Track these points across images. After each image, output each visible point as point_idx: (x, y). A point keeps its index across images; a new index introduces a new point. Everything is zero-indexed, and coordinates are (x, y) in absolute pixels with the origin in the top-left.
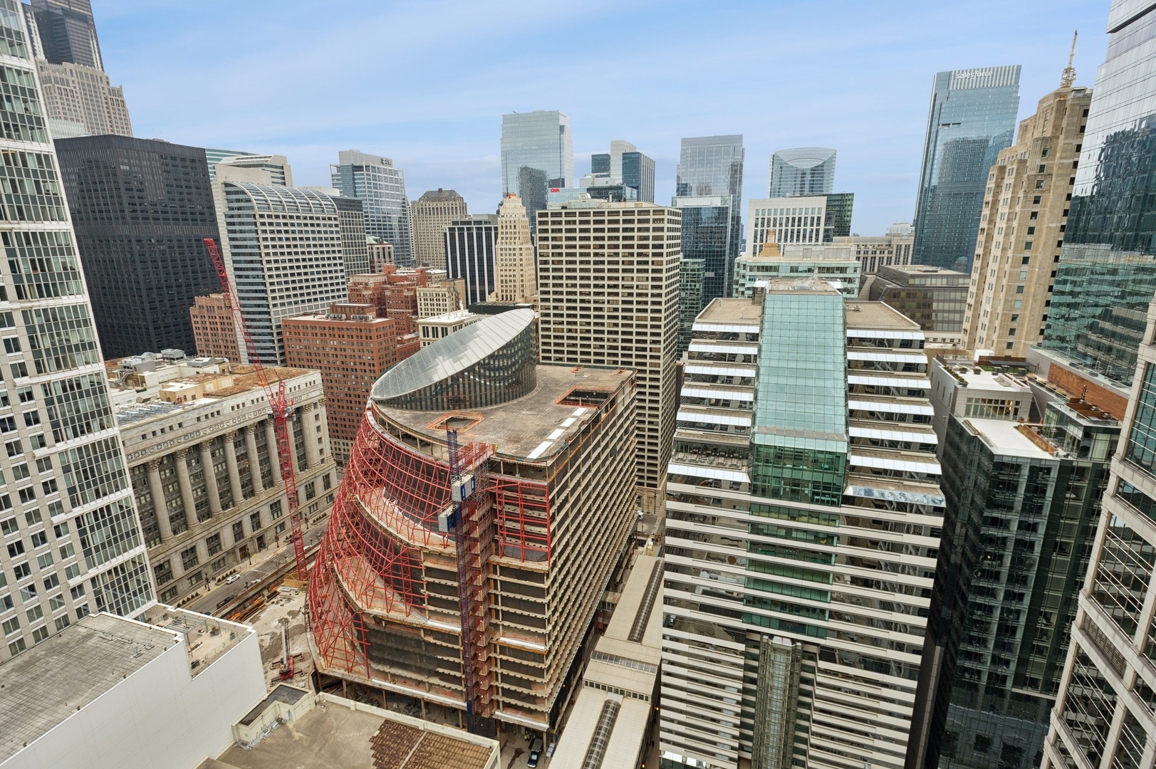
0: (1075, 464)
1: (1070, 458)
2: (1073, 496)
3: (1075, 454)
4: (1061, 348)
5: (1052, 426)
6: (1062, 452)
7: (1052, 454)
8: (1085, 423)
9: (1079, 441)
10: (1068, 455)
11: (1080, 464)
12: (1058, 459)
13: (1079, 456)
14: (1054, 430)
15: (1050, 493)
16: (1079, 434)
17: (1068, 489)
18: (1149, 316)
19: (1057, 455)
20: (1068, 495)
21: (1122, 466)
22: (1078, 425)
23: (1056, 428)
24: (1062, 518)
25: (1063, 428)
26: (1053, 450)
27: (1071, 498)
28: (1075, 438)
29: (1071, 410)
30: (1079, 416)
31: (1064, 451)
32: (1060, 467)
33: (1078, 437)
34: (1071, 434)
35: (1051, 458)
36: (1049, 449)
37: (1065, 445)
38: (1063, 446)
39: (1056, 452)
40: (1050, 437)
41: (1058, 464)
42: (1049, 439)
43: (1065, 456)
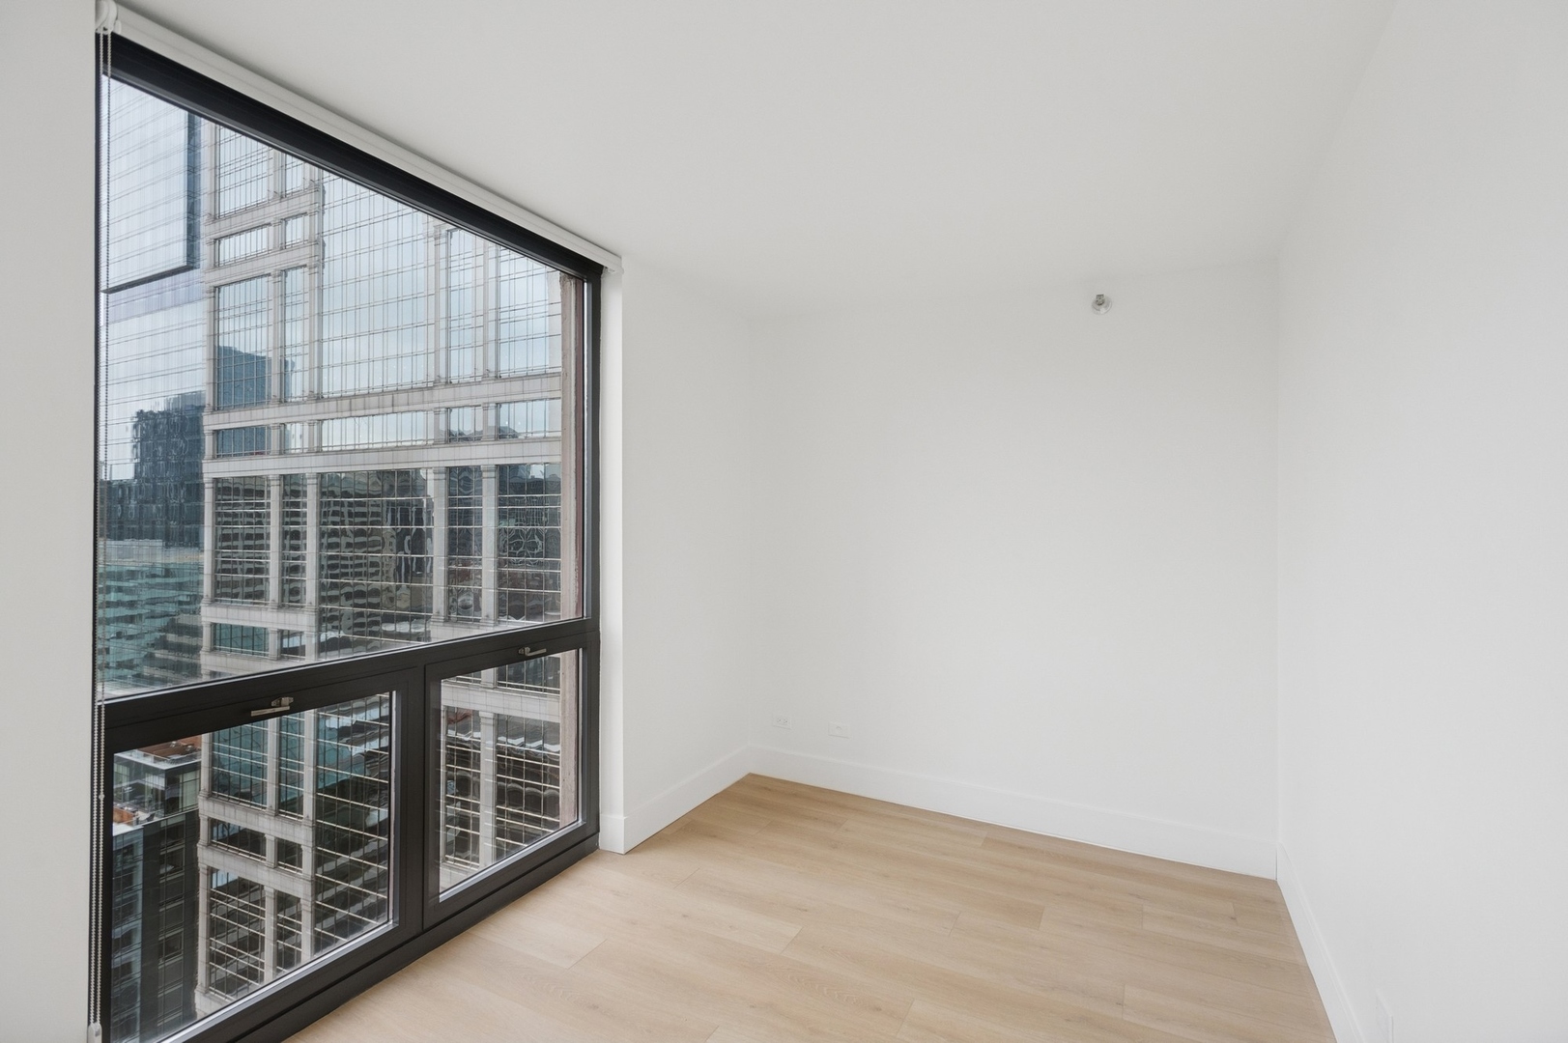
0: (163, 824)
1: (156, 819)
2: (170, 868)
3: (161, 812)
4: (120, 677)
5: (125, 784)
6: (143, 816)
7: (130, 824)
8: (165, 766)
9: (163, 792)
10: (152, 816)
11: (170, 822)
12: (139, 827)
13: (167, 812)
14: (128, 790)
15: (138, 880)
16: (158, 783)
17: (162, 861)
18: (203, 619)
19: (138, 822)
20: (163, 871)
21: (211, 804)
22: (155, 772)
23: (130, 786)
24: (161, 905)
25: (140, 781)
26: (130, 817)
27: (167, 873)
28: (157, 790)
29: (145, 756)
30: (156, 760)
31: (147, 812)
32: (144, 837)
33: (160, 788)
34: (151, 786)
35: (129, 829)
36: (125, 817)
37: (146, 804)
38: (144, 807)
39: (134, 819)
40: (124, 801)
41: (141, 834)
42: (124, 804)
43: (148, 819)
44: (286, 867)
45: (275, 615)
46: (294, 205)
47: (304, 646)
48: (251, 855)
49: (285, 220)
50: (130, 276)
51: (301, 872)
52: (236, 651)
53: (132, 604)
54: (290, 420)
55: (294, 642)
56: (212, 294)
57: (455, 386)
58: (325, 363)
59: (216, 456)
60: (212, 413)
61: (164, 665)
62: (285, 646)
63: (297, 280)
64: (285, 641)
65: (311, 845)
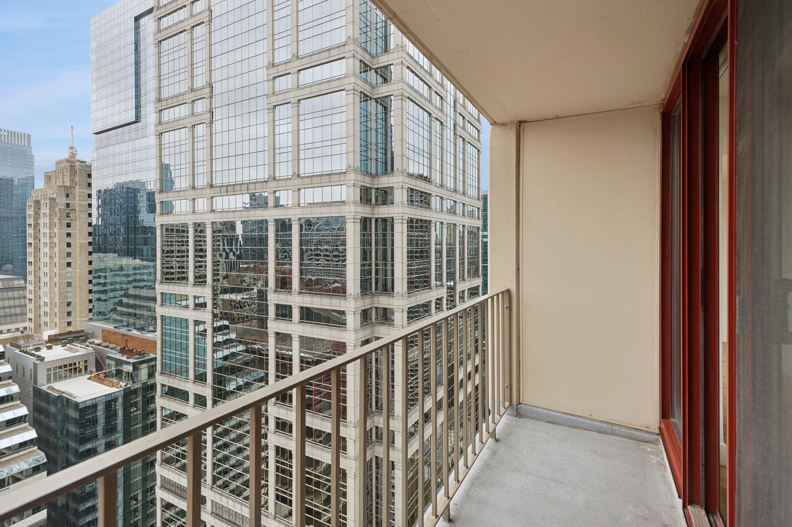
0: (132, 388)
1: (129, 386)
2: (135, 409)
3: (131, 382)
4: (106, 319)
5: (113, 369)
6: (123, 384)
7: (117, 388)
8: (132, 361)
9: (132, 373)
10: (127, 384)
11: (135, 387)
12: (122, 389)
13: (133, 383)
14: (114, 372)
15: (120, 415)
16: (130, 368)
17: (131, 406)
19: (120, 387)
20: (132, 410)
21: (162, 377)
22: (128, 363)
23: (115, 370)
24: (132, 426)
25: (120, 368)
26: (117, 384)
27: (134, 411)
28: (129, 372)
29: (122, 356)
30: (128, 358)
31: (124, 382)
32: (124, 394)
33: (130, 372)
34: (126, 370)
35: (117, 390)
36: (115, 385)
37: (123, 379)
38: (122, 380)
39: (119, 385)
40: (113, 377)
41: (122, 392)
42: (113, 379)
43: (125, 386)
44: (199, 407)
45: (192, 289)
46: (198, 94)
47: (206, 302)
48: (181, 401)
49: (194, 101)
50: (108, 126)
51: (206, 409)
52: (172, 306)
53: (105, 284)
54: (197, 197)
55: (201, 300)
56: (159, 137)
57: (278, 180)
58: (214, 170)
59: (162, 214)
60: (159, 193)
61: (122, 314)
62: (197, 302)
63: (201, 130)
64: (196, 300)
65: (211, 396)
